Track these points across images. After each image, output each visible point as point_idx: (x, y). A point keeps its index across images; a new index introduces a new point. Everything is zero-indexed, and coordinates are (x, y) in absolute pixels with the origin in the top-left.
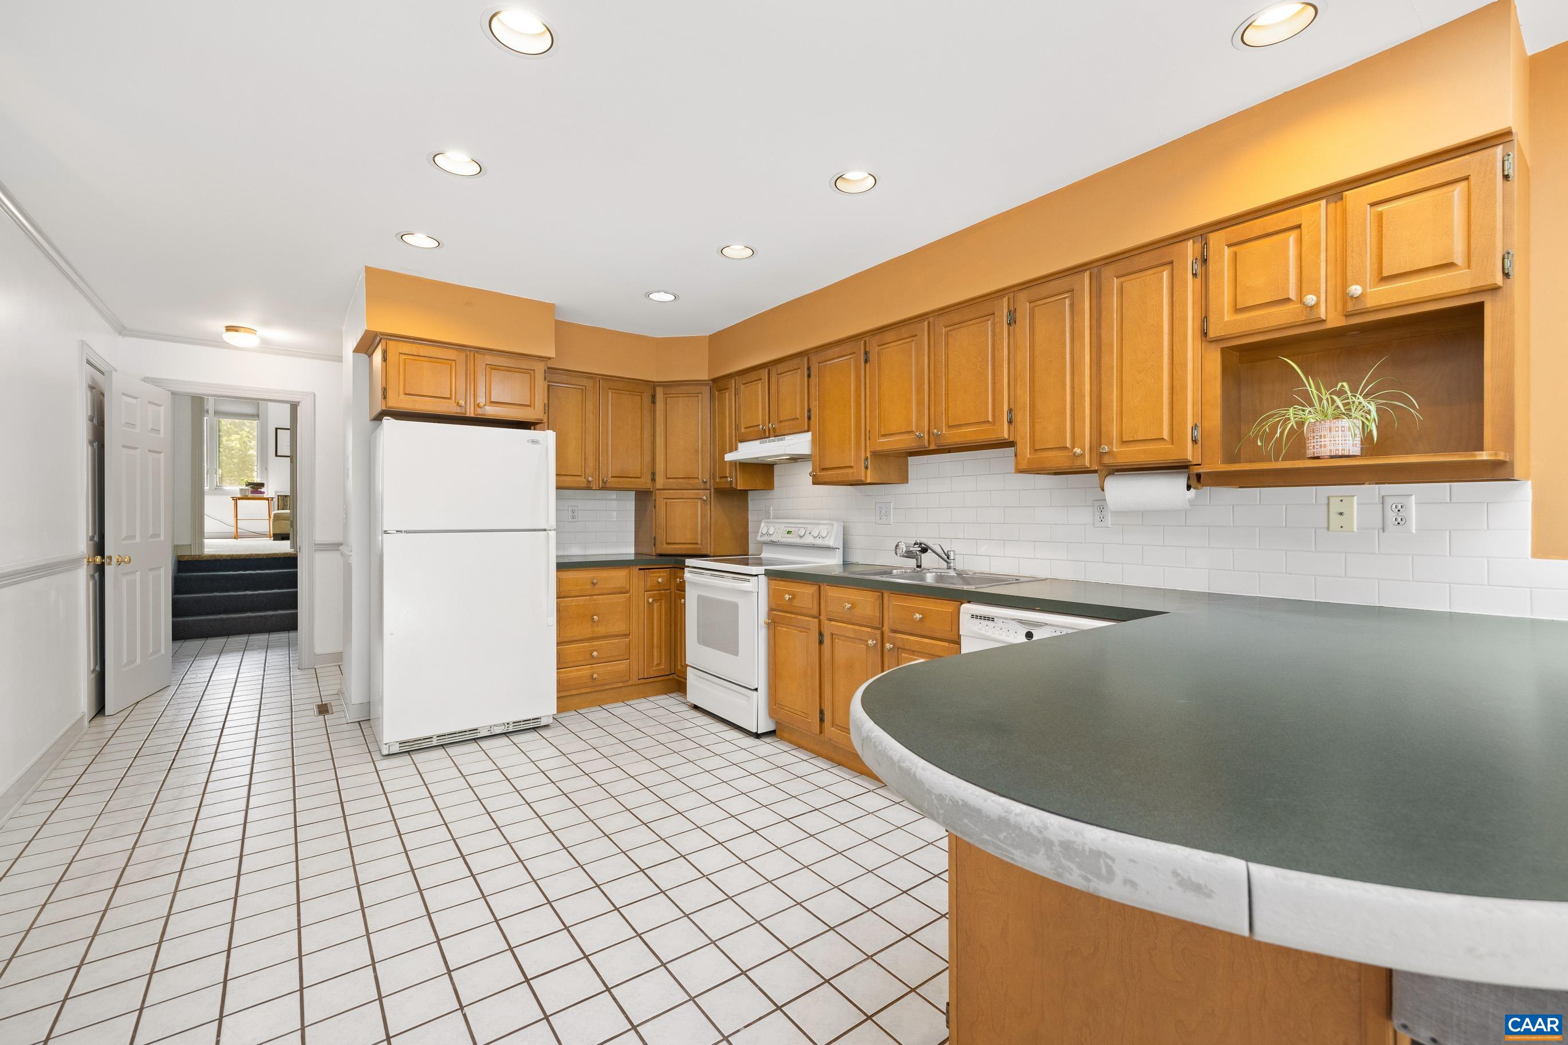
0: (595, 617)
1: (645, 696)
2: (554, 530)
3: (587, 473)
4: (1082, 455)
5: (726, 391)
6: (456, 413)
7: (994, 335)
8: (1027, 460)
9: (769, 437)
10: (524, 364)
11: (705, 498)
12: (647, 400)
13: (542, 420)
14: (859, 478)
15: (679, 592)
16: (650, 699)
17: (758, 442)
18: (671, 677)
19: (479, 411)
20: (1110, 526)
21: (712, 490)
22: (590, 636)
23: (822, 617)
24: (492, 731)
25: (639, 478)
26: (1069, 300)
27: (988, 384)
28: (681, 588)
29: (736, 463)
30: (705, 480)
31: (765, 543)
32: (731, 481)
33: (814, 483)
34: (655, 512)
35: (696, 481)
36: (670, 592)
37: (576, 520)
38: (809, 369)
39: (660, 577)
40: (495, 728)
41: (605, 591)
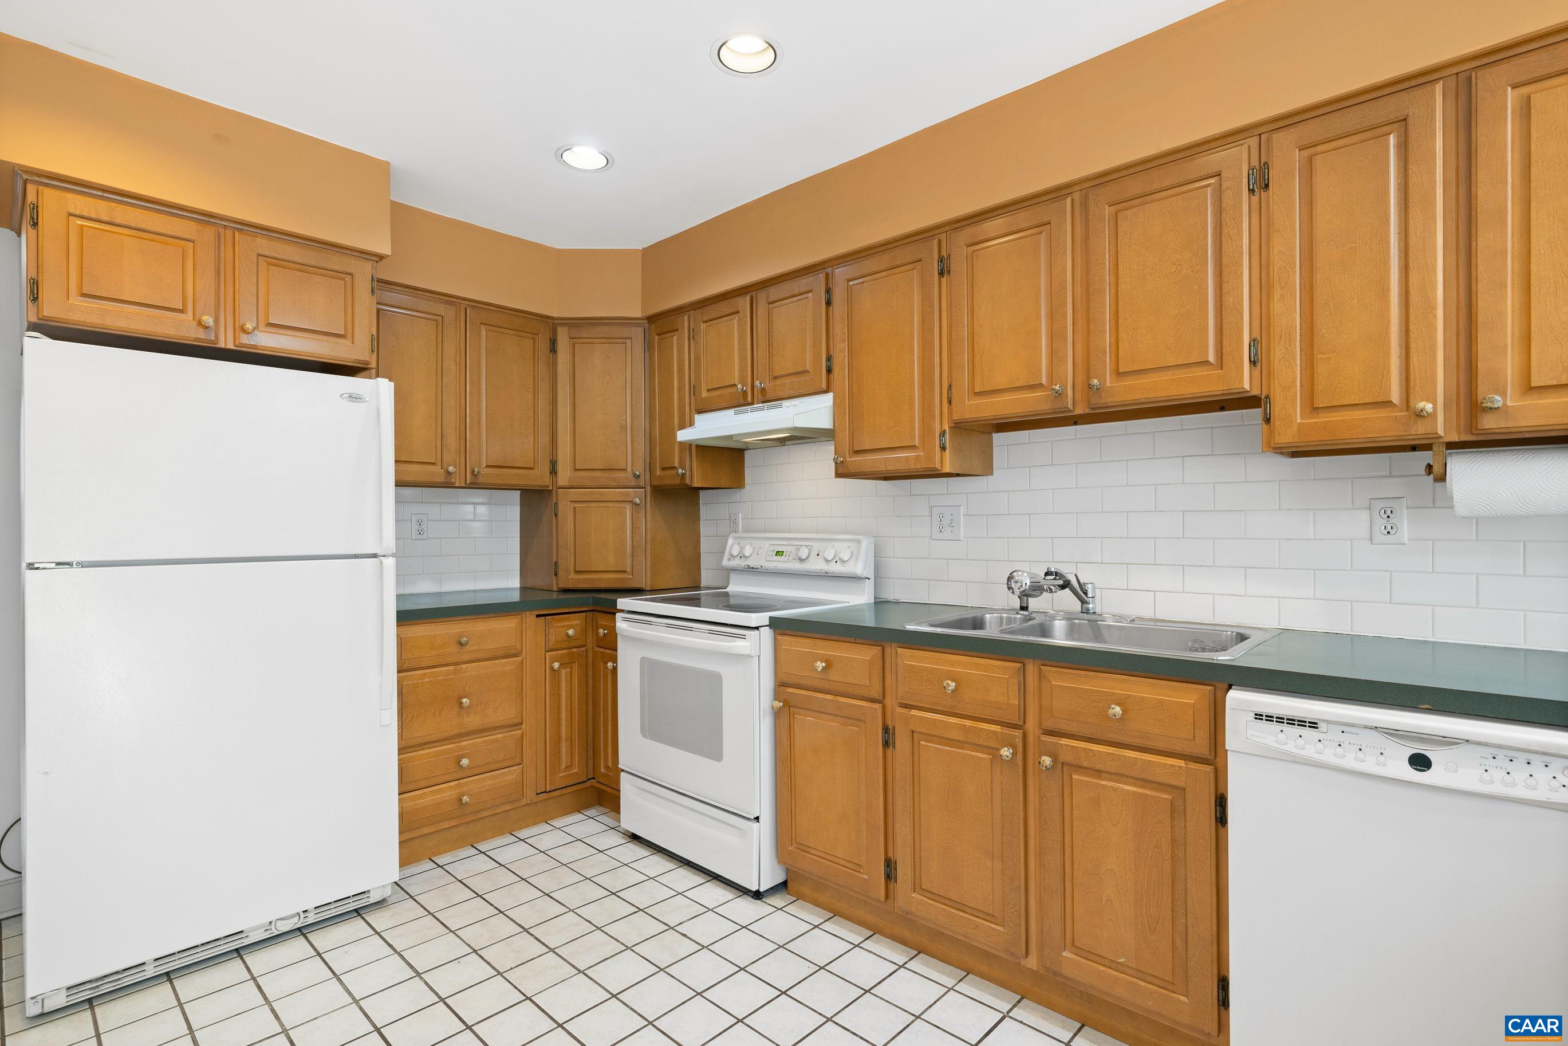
0: (464, 700)
1: (546, 818)
2: (393, 555)
3: (445, 459)
4: (1433, 416)
5: (672, 334)
6: (196, 339)
7: (1219, 211)
8: (1296, 428)
9: (752, 404)
10: (335, 262)
11: (638, 501)
12: (543, 345)
13: (367, 363)
14: (931, 466)
15: (602, 650)
16: (558, 823)
17: (732, 411)
18: (588, 784)
19: (245, 339)
20: (1406, 542)
21: (649, 489)
22: (456, 732)
23: (888, 701)
24: (274, 930)
25: (532, 469)
26: (1394, 137)
27: (1207, 296)
28: (609, 645)
29: (690, 445)
30: (637, 473)
31: (734, 570)
32: (683, 474)
33: (839, 475)
34: (557, 523)
35: (622, 474)
36: (587, 650)
37: (425, 536)
38: (828, 291)
39: (571, 627)
40: (279, 923)
41: (481, 656)
